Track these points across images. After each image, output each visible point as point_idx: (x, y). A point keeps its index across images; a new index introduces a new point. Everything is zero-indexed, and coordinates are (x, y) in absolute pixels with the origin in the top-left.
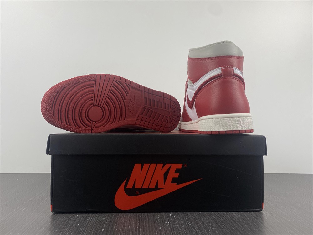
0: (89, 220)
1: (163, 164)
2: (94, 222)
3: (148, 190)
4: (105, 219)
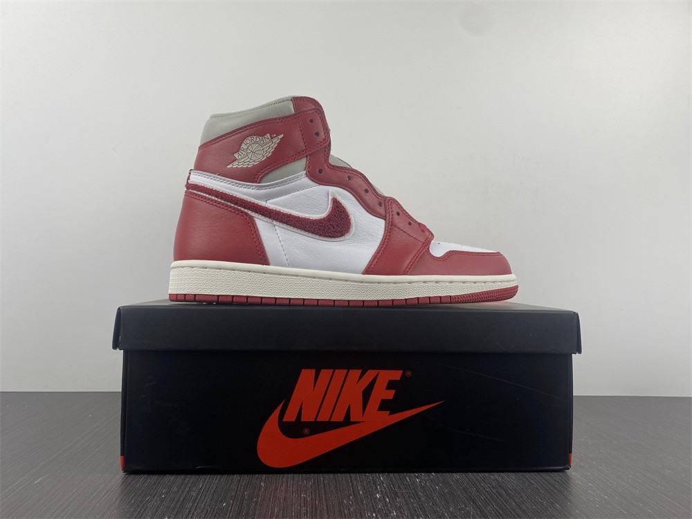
0: (191, 508)
1: (360, 371)
2: (202, 512)
3: (329, 426)
4: (228, 505)
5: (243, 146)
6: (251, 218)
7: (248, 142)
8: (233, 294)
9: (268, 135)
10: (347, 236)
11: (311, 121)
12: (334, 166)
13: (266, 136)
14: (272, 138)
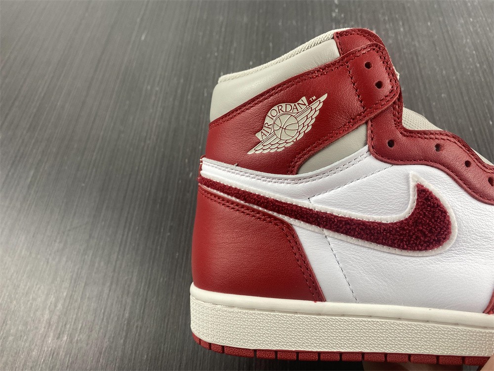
5: (268, 121)
6: (289, 227)
7: (274, 113)
8: (275, 348)
9: (304, 98)
10: (448, 246)
11: (368, 65)
12: (411, 132)
13: (300, 102)
14: (310, 103)
